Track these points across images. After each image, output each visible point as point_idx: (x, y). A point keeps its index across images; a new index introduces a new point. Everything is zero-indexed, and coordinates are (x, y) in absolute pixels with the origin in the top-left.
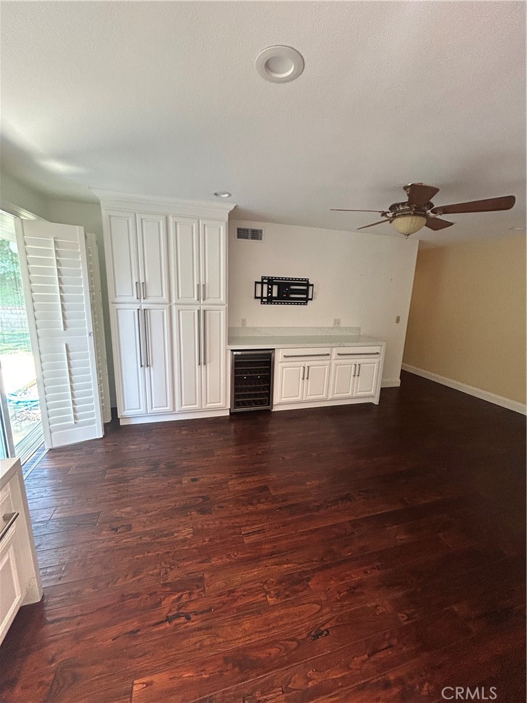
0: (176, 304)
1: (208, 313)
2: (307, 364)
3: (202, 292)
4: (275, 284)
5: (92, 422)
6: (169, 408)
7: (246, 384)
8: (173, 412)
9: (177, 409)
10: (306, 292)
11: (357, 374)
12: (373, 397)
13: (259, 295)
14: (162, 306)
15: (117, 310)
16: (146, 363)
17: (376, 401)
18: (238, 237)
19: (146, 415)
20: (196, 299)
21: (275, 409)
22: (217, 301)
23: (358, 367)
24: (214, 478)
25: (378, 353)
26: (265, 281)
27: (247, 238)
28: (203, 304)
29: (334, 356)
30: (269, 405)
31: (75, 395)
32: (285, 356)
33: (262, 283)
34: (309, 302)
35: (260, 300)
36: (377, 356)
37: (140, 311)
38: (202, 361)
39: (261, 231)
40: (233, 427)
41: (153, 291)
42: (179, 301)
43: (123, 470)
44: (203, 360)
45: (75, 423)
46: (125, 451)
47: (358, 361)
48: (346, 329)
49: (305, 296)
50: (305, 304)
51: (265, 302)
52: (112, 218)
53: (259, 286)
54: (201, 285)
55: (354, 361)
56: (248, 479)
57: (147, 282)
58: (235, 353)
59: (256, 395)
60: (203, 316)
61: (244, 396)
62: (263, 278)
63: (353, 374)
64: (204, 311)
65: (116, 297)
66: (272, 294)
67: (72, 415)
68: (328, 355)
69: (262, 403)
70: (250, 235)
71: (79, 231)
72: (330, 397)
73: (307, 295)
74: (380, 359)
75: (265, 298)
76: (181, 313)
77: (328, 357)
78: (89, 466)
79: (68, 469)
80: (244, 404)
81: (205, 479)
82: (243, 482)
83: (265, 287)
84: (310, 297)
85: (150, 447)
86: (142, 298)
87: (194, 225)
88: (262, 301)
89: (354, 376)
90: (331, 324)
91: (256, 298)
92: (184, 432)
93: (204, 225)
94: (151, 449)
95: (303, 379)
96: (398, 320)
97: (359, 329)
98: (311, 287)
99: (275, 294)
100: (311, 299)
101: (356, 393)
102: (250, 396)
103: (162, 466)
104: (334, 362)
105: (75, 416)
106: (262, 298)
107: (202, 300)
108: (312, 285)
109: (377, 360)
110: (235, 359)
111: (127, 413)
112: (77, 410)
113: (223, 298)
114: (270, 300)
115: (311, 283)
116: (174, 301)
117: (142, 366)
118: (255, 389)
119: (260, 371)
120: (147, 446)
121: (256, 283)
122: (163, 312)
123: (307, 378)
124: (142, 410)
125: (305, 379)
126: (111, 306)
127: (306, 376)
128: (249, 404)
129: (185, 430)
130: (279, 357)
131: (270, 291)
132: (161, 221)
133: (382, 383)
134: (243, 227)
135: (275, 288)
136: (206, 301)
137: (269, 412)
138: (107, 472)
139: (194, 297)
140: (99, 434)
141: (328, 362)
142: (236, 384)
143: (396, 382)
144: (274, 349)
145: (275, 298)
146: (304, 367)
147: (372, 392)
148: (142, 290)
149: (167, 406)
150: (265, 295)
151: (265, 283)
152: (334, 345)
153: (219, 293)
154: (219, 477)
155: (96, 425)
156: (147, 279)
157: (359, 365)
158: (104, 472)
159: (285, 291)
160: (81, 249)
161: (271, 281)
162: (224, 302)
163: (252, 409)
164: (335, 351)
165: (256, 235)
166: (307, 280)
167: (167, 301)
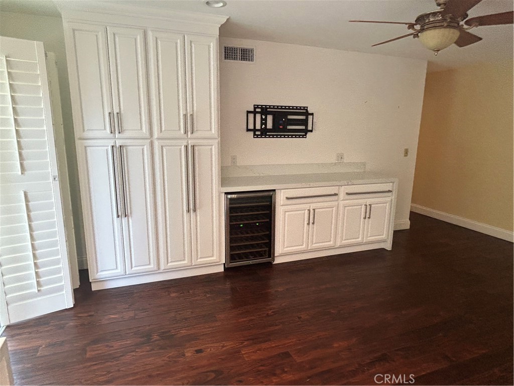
0: (158, 139)
1: (196, 148)
2: (312, 206)
3: (190, 124)
4: (270, 113)
5: (60, 289)
6: (152, 266)
7: (242, 233)
8: (158, 271)
9: (162, 267)
10: (305, 122)
11: (368, 216)
12: (384, 241)
13: (251, 127)
14: (141, 141)
15: (86, 147)
16: (124, 211)
17: (388, 246)
18: (226, 58)
19: (125, 276)
20: (182, 131)
21: (278, 261)
22: (207, 134)
23: (369, 209)
24: (223, 347)
25: (389, 191)
26: (258, 110)
27: (235, 59)
28: (190, 139)
29: (342, 195)
30: (270, 256)
31: (38, 255)
32: (288, 198)
33: (255, 113)
34: (309, 134)
35: (252, 133)
36: (390, 194)
37: (114, 149)
38: (191, 207)
39: (252, 50)
40: (228, 285)
41: (130, 123)
42: (161, 135)
43: (107, 346)
44: (193, 207)
45: (39, 291)
46: (104, 322)
47: (368, 202)
48: (350, 164)
49: (303, 127)
50: (304, 136)
51: (258, 135)
52: (76, 32)
53: (251, 116)
54: (189, 115)
55: (363, 201)
56: (264, 346)
57: (122, 112)
58: (229, 196)
59: (252, 246)
60: (191, 152)
61: (240, 248)
62: (256, 107)
63: (363, 216)
64: (193, 147)
65: (84, 131)
66: (266, 126)
67: (34, 281)
68: (336, 195)
69: (260, 255)
70: (239, 55)
71: (36, 48)
72: (338, 244)
73: (306, 125)
74: (392, 197)
75: (258, 130)
76: (164, 150)
77: (335, 198)
78: (62, 343)
79: (36, 349)
80: (240, 257)
81: (212, 348)
82: (259, 350)
83: (258, 117)
84: (310, 128)
85: (135, 315)
86: (117, 132)
87: (179, 41)
88: (255, 134)
89: (365, 218)
90: (333, 160)
91: (248, 130)
92: (173, 295)
93: (191, 42)
94: (137, 317)
95: (308, 224)
96: (406, 153)
97: (364, 164)
98: (310, 117)
99: (270, 125)
100: (311, 131)
101: (367, 237)
102: (246, 247)
103: (155, 337)
104: (342, 203)
105: (38, 282)
106: (255, 130)
107: (189, 133)
108: (312, 114)
109: (389, 199)
110: (230, 204)
111: (102, 275)
112: (40, 274)
113: (214, 131)
114: (264, 133)
115: (310, 112)
116: (156, 135)
117: (118, 216)
118: (252, 239)
119: (257, 217)
120: (131, 314)
121: (248, 112)
122: (143, 149)
123: (313, 223)
124: (120, 271)
125: (311, 224)
126: (78, 142)
127: (311, 221)
128: (246, 256)
129: (174, 292)
130: (280, 199)
131: (263, 121)
132: (139, 37)
133: (395, 225)
134: (230, 46)
135: (270, 119)
136: (195, 135)
137: (269, 265)
138: (88, 348)
139: (180, 130)
140: (69, 303)
141: (336, 203)
142: (231, 234)
143: (406, 224)
144: (274, 190)
145: (270, 130)
146: (309, 210)
147: (384, 237)
148: (116, 122)
149: (149, 264)
150: (258, 127)
151: (258, 112)
152: (342, 183)
153: (210, 126)
154: (229, 345)
155: (64, 292)
156: (122, 108)
157: (370, 205)
158: (84, 350)
159: (281, 122)
160: (40, 70)
161: (264, 110)
162: (216, 136)
163: (251, 262)
164: (343, 191)
165: (246, 55)
166: (305, 108)
167: (148, 135)
